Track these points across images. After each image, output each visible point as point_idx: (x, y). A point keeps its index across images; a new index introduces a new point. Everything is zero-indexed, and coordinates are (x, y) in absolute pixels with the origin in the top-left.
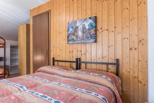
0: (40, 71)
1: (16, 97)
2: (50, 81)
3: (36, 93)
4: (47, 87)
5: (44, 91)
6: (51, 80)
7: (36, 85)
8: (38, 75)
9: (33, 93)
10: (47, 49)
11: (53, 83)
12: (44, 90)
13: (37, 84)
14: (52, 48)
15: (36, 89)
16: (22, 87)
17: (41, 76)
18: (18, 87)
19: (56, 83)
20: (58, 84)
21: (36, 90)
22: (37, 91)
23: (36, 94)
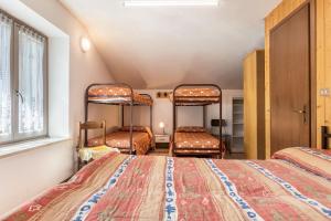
0: (282, 158)
1: (211, 203)
2: (303, 192)
3: (252, 210)
4: (285, 206)
5: (272, 215)
6: (305, 190)
7: (259, 190)
8: (273, 164)
9: (245, 207)
10: (306, 102)
11: (309, 200)
12: (272, 212)
13: (262, 188)
14: (319, 100)
15: (255, 200)
16: (229, 184)
17: (281, 172)
18: (223, 181)
19: (320, 207)
20: (325, 211)
21: (254, 204)
22: (256, 208)
23: (249, 213)
